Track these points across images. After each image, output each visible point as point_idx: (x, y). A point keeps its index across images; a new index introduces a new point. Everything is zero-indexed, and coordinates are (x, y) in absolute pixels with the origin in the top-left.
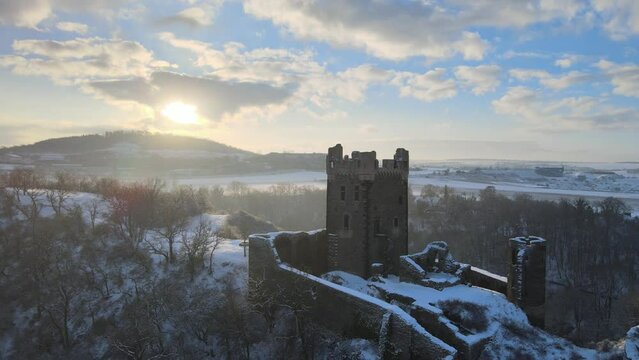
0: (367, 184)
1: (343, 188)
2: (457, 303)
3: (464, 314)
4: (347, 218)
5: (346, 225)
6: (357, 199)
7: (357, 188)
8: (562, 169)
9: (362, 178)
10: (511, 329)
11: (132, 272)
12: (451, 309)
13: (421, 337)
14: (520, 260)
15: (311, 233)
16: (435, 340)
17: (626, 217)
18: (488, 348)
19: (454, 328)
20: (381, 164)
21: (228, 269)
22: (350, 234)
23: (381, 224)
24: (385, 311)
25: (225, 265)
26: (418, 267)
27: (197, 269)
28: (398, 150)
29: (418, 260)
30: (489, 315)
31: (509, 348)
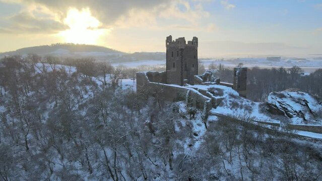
0: (182, 50)
1: (173, 52)
2: (213, 88)
3: (216, 91)
4: (174, 63)
5: (174, 67)
6: (178, 56)
7: (178, 52)
8: (280, 57)
9: (180, 48)
10: (232, 96)
11: (91, 89)
12: (211, 90)
13: (200, 96)
14: (237, 74)
15: (160, 72)
16: (204, 96)
17: (301, 75)
18: (223, 101)
19: (212, 94)
20: (187, 43)
21: (128, 87)
22: (175, 70)
23: (187, 65)
24: (188, 90)
25: (127, 85)
26: (200, 78)
27: (116, 87)
28: (194, 37)
29: (201, 77)
30: (224, 92)
31: (230, 101)
